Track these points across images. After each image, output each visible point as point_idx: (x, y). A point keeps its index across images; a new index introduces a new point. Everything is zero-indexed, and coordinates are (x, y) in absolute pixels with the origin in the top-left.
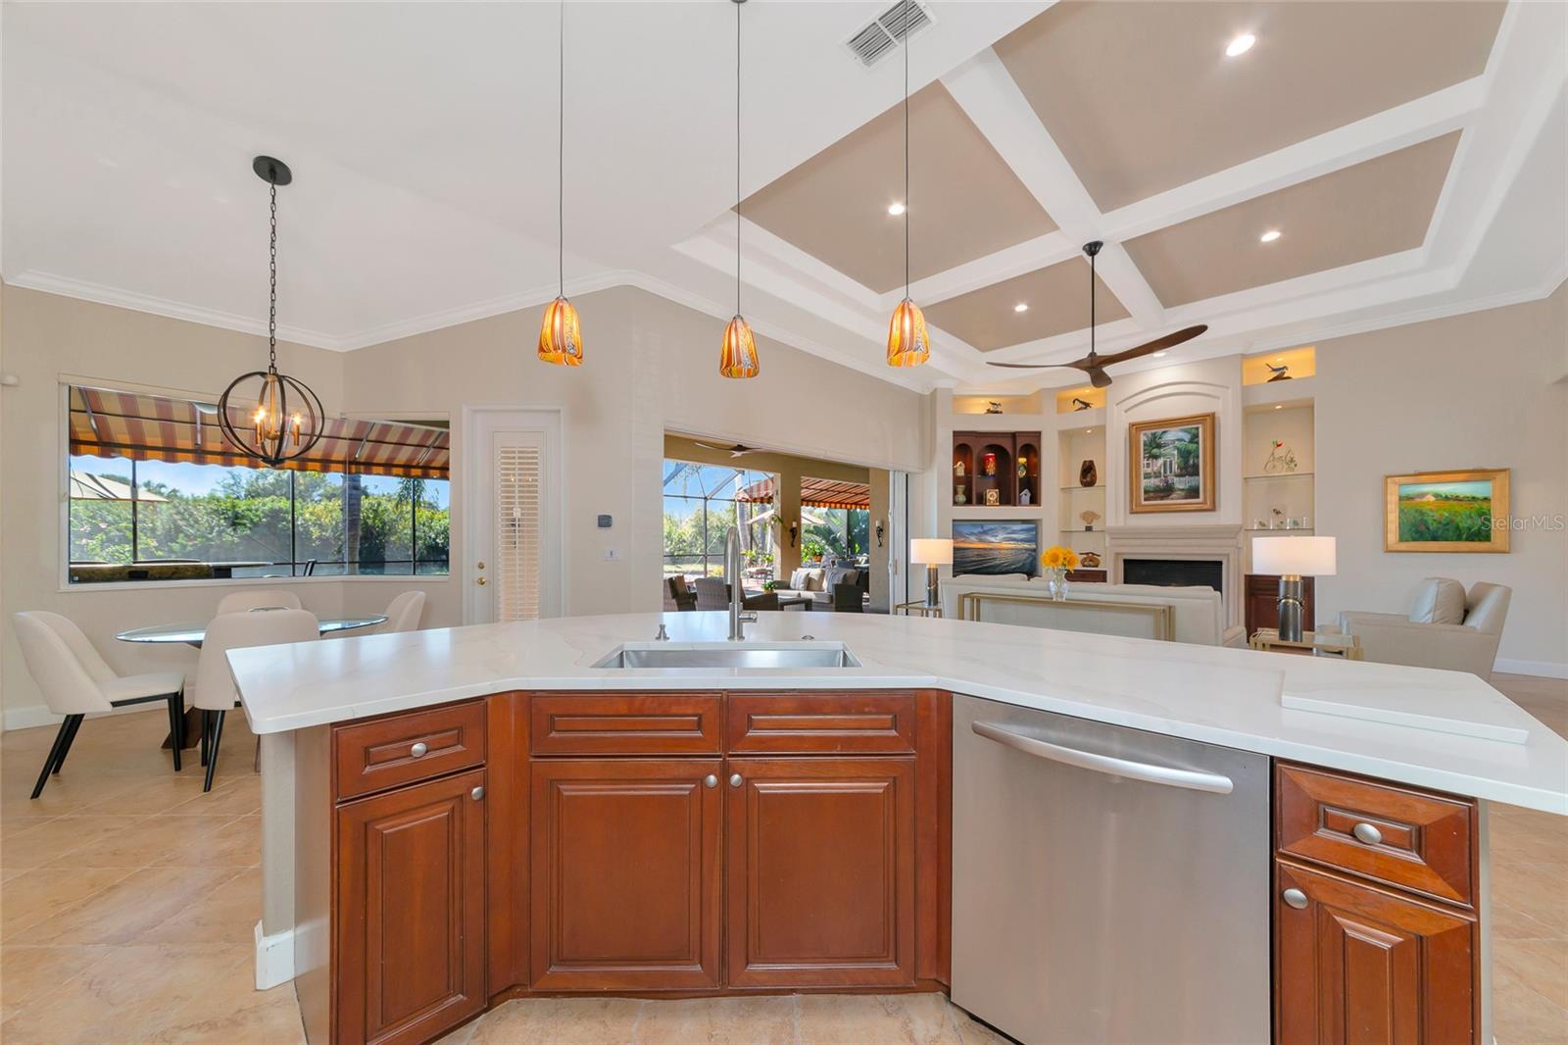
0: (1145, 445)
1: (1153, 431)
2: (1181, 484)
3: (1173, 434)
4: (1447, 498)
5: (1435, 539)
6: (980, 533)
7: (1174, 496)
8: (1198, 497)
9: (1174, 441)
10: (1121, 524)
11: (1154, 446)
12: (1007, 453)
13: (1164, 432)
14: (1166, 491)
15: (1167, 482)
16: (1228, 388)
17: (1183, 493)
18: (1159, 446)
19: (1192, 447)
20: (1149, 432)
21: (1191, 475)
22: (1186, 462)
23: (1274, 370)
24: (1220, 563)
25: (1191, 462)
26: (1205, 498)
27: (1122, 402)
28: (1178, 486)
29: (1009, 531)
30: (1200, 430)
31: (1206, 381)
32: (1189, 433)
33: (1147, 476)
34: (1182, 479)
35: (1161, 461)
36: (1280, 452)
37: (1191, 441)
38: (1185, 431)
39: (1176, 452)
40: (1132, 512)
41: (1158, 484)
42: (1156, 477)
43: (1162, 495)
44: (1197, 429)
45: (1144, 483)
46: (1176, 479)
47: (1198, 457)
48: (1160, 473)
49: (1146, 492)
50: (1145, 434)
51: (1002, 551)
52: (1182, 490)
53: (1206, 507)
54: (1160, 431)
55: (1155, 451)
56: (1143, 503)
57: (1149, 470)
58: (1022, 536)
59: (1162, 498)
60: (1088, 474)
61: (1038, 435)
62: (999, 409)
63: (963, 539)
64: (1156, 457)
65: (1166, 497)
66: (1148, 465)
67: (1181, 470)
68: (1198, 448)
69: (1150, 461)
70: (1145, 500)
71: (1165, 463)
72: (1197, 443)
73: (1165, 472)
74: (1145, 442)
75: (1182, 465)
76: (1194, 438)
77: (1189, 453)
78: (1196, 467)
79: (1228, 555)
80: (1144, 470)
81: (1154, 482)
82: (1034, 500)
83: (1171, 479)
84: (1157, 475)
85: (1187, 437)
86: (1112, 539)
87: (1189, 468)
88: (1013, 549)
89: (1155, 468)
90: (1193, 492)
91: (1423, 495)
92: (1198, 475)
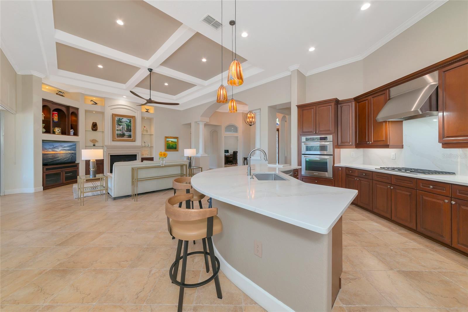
0: (117, 121)
1: (119, 117)
2: (127, 134)
3: (125, 120)
4: (172, 142)
5: (171, 149)
6: (53, 148)
7: (125, 137)
8: (131, 138)
9: (125, 122)
10: (110, 144)
11: (119, 122)
12: (65, 113)
13: (122, 118)
14: (123, 135)
15: (123, 133)
16: (138, 111)
17: (127, 136)
18: (121, 122)
19: (130, 124)
20: (118, 117)
21: (129, 132)
22: (128, 128)
23: (147, 109)
24: (136, 155)
25: (129, 128)
26: (133, 138)
27: (110, 106)
28: (126, 134)
29: (63, 147)
30: (132, 120)
31: (132, 107)
32: (129, 120)
33: (118, 130)
34: (127, 132)
35: (121, 127)
36: (145, 129)
37: (129, 122)
38: (128, 119)
39: (125, 125)
40: (113, 141)
41: (121, 133)
42: (120, 131)
43: (122, 136)
44: (131, 119)
45: (117, 132)
46: (125, 132)
47: (131, 127)
48: (121, 130)
49: (117, 135)
50: (117, 118)
51: (61, 154)
52: (127, 135)
53: (133, 140)
54: (121, 118)
55: (120, 123)
56: (116, 138)
57: (118, 129)
58: (68, 148)
59: (122, 137)
60: (95, 127)
61: (77, 109)
62: (63, 94)
63: (46, 151)
64: (120, 125)
65: (123, 137)
66: (118, 127)
67: (127, 130)
68: (131, 125)
69: (118, 126)
70: (117, 137)
71: (123, 127)
72: (131, 123)
73: (123, 129)
74: (117, 120)
75: (127, 128)
76: (130, 122)
77: (129, 125)
78: (131, 129)
79: (138, 153)
80: (116, 128)
81: (119, 132)
82: (76, 134)
83: (124, 132)
84: (120, 130)
85: (128, 121)
86: (107, 149)
87: (129, 130)
88: (64, 153)
89: (120, 128)
90: (130, 136)
91: (169, 141)
92: (131, 132)
